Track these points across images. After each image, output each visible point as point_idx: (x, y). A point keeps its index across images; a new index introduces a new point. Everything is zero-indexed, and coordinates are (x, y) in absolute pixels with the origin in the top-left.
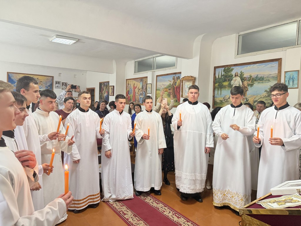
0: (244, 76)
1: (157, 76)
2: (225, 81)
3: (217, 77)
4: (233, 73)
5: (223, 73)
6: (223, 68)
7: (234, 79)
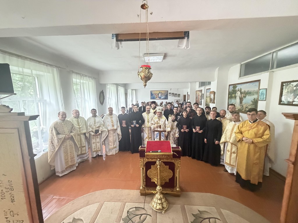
0: (242, 91)
1: (207, 89)
2: (233, 94)
3: (230, 91)
4: (237, 89)
5: (233, 89)
6: (233, 86)
7: (237, 92)
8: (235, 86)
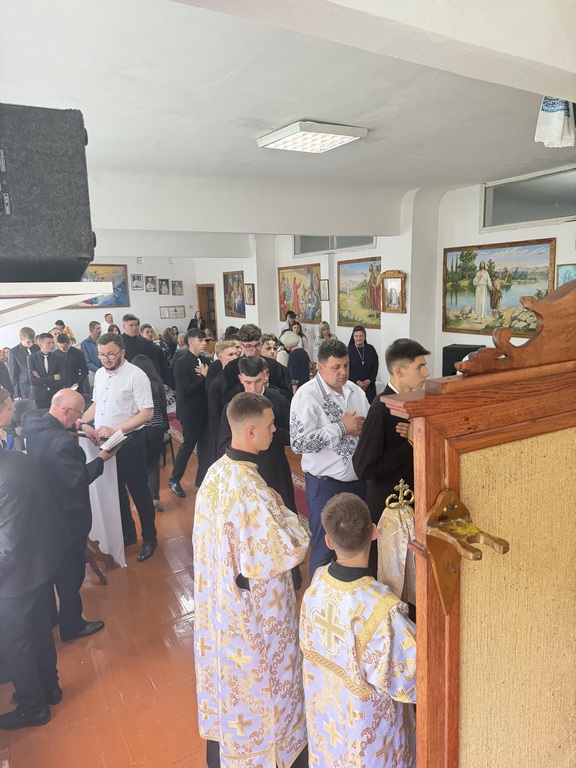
1: (339, 263)
2: (463, 278)
3: (450, 270)
5: (459, 262)
6: (460, 253)
7: (478, 274)
8: (467, 253)
